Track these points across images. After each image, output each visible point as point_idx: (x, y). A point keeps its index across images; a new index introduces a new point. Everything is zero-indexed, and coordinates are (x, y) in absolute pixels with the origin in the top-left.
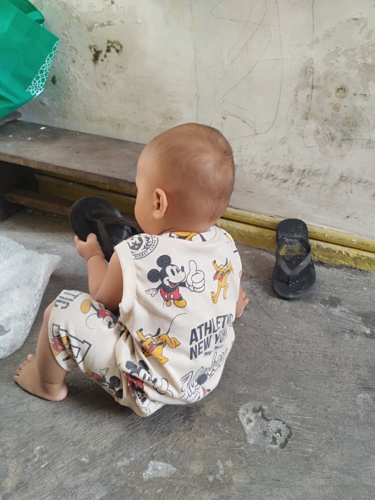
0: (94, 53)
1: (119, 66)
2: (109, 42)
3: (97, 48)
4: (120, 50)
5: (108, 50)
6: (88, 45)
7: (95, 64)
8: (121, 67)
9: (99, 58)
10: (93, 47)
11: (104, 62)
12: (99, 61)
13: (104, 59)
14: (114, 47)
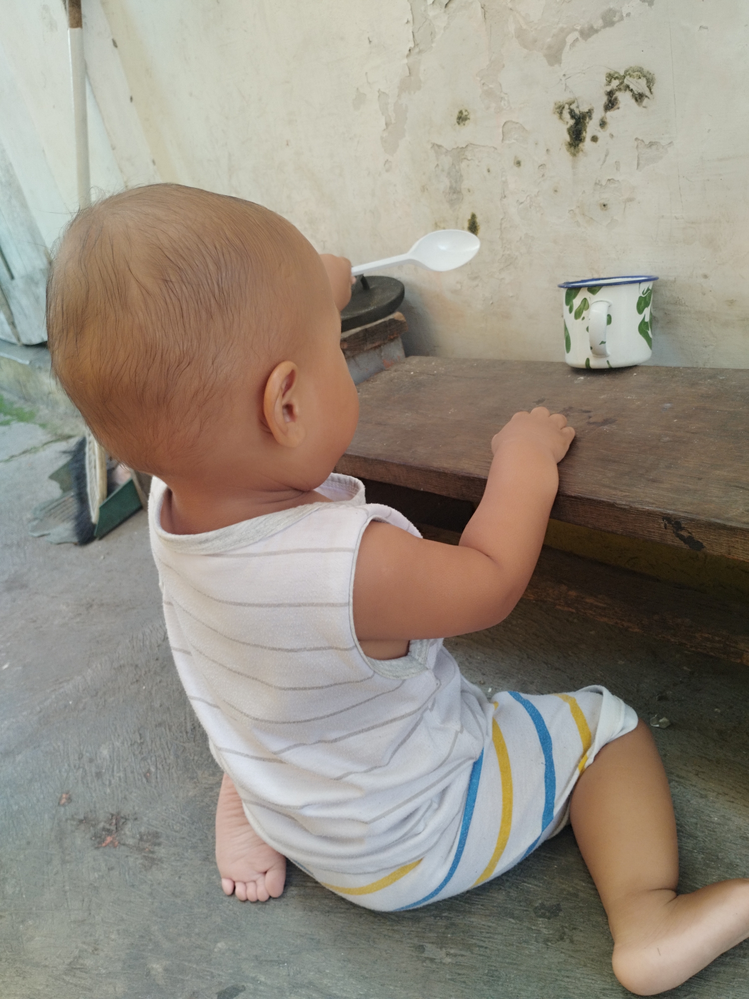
0: (572, 122)
1: (647, 142)
2: (611, 77)
3: (578, 107)
4: (647, 93)
5: (611, 103)
6: (552, 106)
7: (574, 155)
8: (651, 144)
9: (584, 134)
10: (567, 106)
11: (599, 142)
12: (587, 144)
13: (601, 134)
14: (628, 87)
